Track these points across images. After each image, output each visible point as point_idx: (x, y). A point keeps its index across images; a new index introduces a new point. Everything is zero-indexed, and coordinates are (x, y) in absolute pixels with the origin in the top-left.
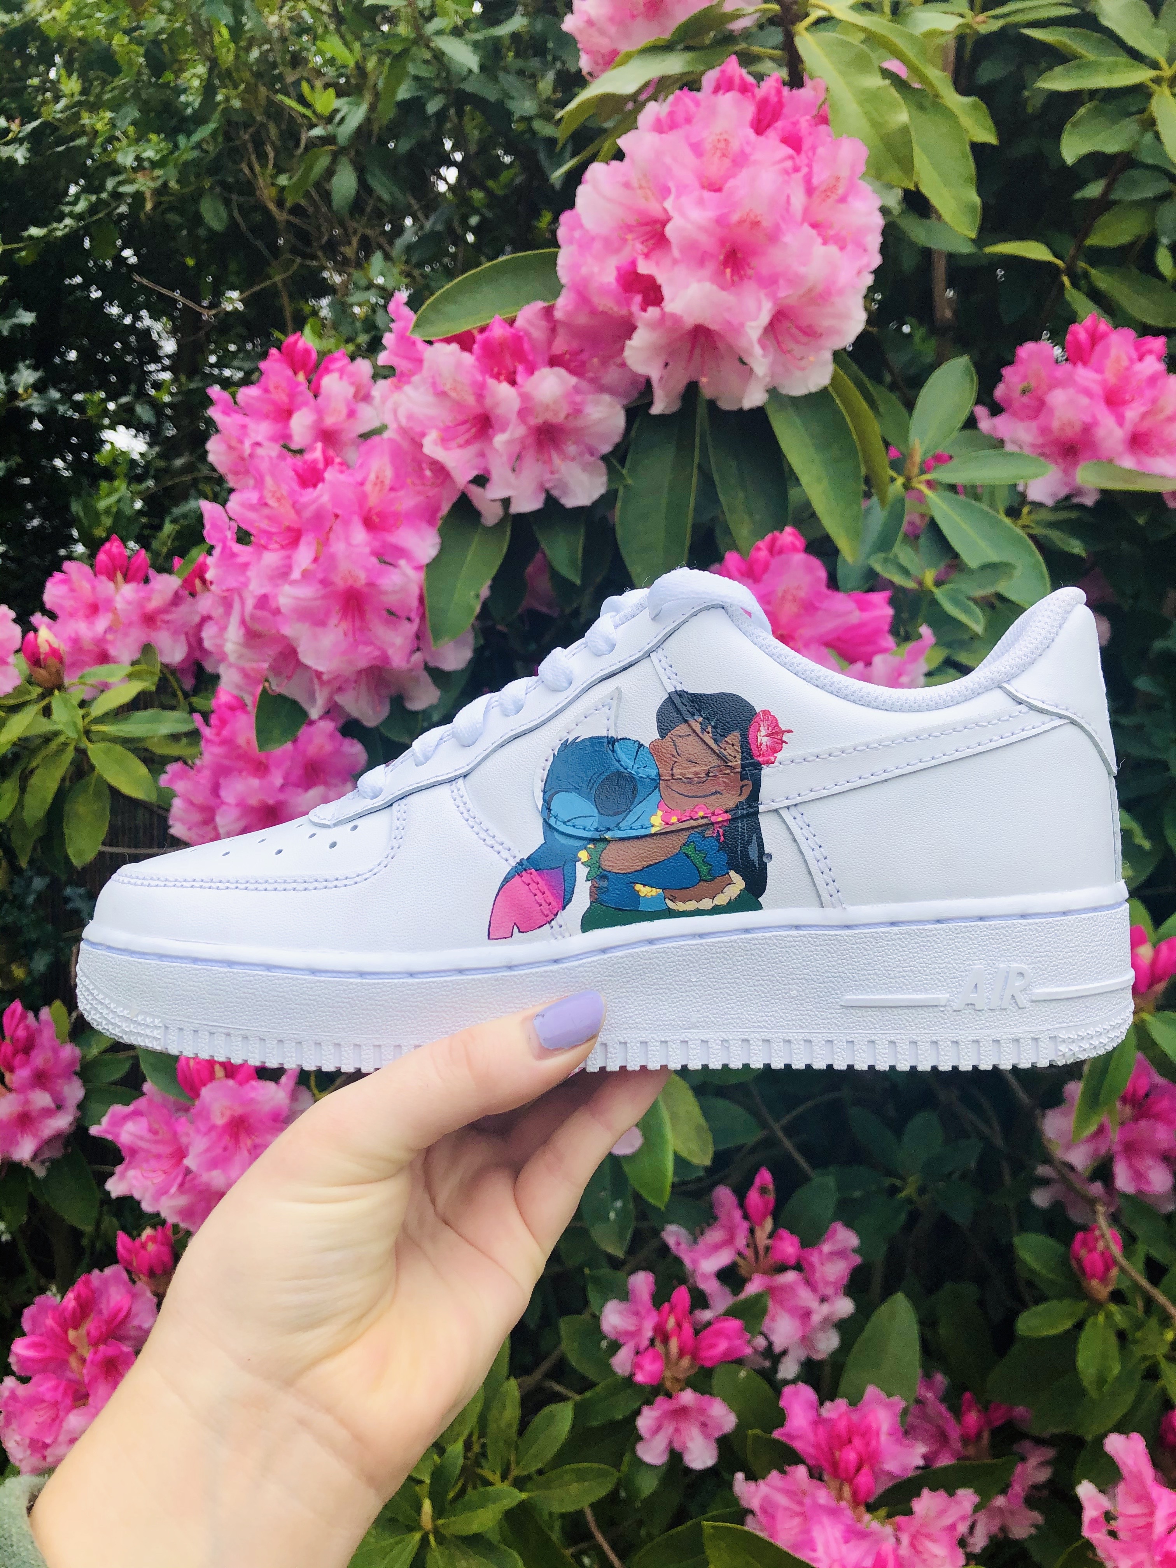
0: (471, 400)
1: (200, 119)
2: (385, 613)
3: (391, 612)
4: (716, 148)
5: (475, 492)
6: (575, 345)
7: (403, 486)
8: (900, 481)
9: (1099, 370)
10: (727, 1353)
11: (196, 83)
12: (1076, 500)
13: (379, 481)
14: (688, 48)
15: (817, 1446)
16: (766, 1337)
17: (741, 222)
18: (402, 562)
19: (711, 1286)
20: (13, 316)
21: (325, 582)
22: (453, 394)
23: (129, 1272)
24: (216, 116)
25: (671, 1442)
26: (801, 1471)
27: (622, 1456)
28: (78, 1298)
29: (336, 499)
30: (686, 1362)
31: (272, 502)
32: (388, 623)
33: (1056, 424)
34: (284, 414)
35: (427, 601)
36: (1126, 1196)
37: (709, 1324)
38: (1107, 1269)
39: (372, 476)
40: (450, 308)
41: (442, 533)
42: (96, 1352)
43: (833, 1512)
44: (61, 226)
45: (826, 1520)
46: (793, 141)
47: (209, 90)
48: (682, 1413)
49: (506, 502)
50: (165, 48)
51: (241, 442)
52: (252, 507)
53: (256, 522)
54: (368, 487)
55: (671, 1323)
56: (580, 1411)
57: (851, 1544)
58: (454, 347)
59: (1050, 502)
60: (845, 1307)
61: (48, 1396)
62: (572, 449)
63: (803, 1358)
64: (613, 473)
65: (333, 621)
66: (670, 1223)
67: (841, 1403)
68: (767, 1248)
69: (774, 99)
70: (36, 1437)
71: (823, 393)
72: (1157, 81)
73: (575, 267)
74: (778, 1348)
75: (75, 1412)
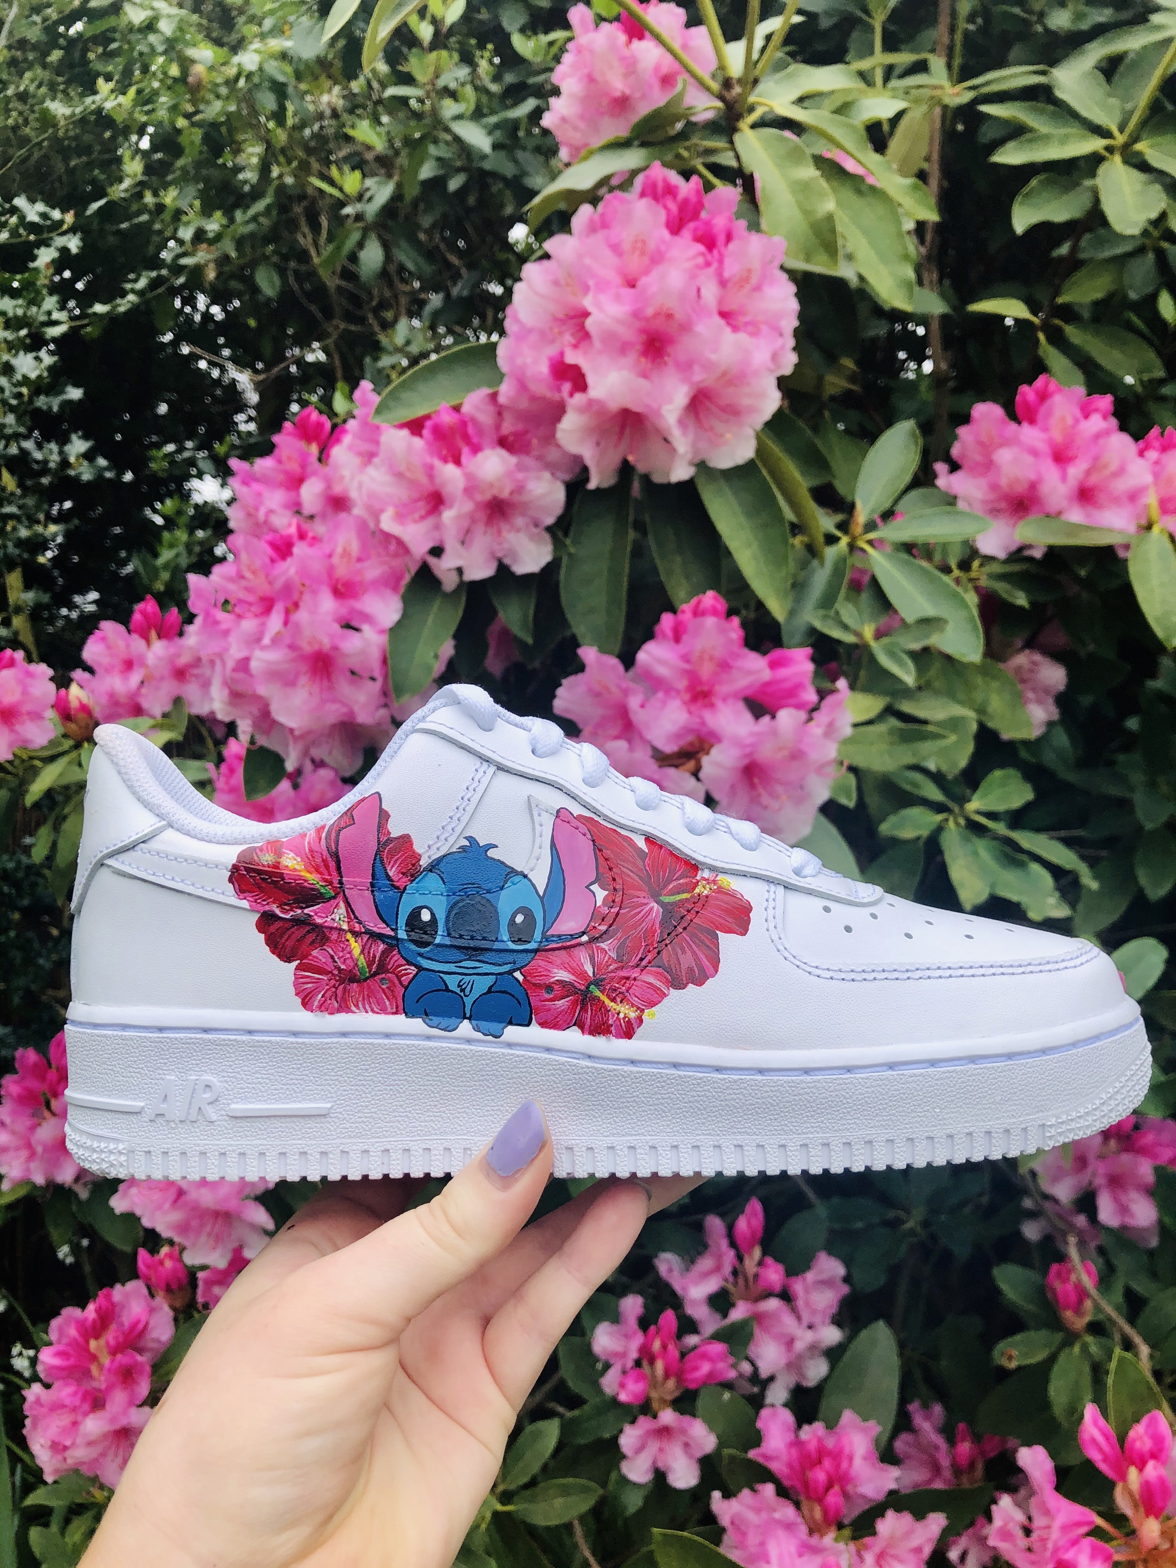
0: (423, 480)
1: (256, 194)
2: (348, 674)
3: (353, 673)
4: (634, 248)
5: (432, 561)
6: (520, 427)
7: (368, 557)
8: (844, 541)
9: (1046, 429)
10: (711, 1375)
11: (255, 160)
12: (1027, 553)
13: (346, 553)
14: (643, 145)
15: (790, 1466)
16: (753, 1364)
17: (657, 314)
18: (366, 628)
19: (699, 1311)
20: (62, 392)
21: (292, 647)
22: (408, 474)
23: (149, 1288)
24: (271, 191)
25: (654, 1463)
26: (769, 1489)
27: (608, 1474)
28: (98, 1311)
29: (303, 571)
30: (671, 1383)
31: (248, 574)
32: (352, 683)
33: (1004, 482)
34: (296, 482)
35: (389, 662)
36: (1108, 1230)
37: (695, 1348)
38: (1080, 1302)
39: (339, 550)
40: (406, 395)
41: (407, 600)
42: (113, 1361)
43: (789, 1527)
44: (125, 301)
45: (781, 1533)
46: (708, 241)
47: (264, 168)
48: (665, 1432)
49: (460, 571)
50: (224, 130)
51: (257, 509)
52: (230, 579)
53: (236, 591)
54: (335, 560)
55: (657, 1345)
56: (567, 1429)
57: (805, 1558)
58: (405, 432)
59: (1002, 555)
60: (832, 1335)
61: (67, 1402)
62: (519, 521)
63: (792, 1385)
64: (558, 544)
65: (303, 680)
66: (664, 1251)
67: (818, 1427)
68: (756, 1276)
69: (694, 199)
70: (57, 1440)
71: (751, 464)
72: (1110, 149)
73: (511, 359)
74: (764, 1373)
75: (91, 1416)
